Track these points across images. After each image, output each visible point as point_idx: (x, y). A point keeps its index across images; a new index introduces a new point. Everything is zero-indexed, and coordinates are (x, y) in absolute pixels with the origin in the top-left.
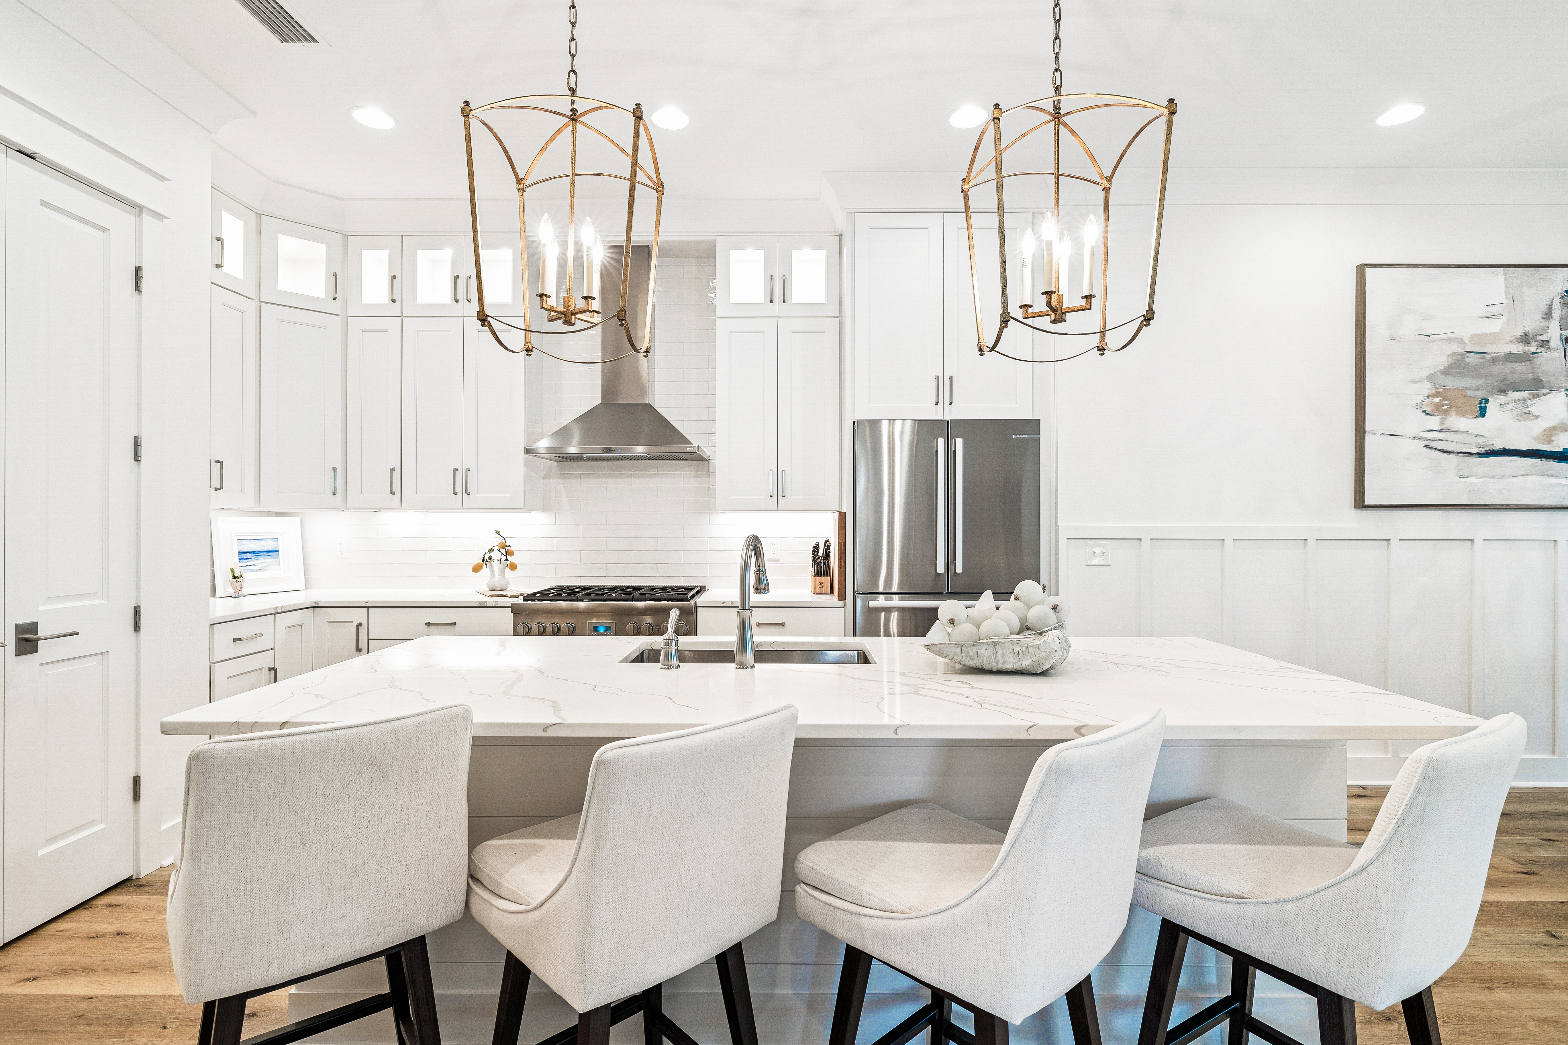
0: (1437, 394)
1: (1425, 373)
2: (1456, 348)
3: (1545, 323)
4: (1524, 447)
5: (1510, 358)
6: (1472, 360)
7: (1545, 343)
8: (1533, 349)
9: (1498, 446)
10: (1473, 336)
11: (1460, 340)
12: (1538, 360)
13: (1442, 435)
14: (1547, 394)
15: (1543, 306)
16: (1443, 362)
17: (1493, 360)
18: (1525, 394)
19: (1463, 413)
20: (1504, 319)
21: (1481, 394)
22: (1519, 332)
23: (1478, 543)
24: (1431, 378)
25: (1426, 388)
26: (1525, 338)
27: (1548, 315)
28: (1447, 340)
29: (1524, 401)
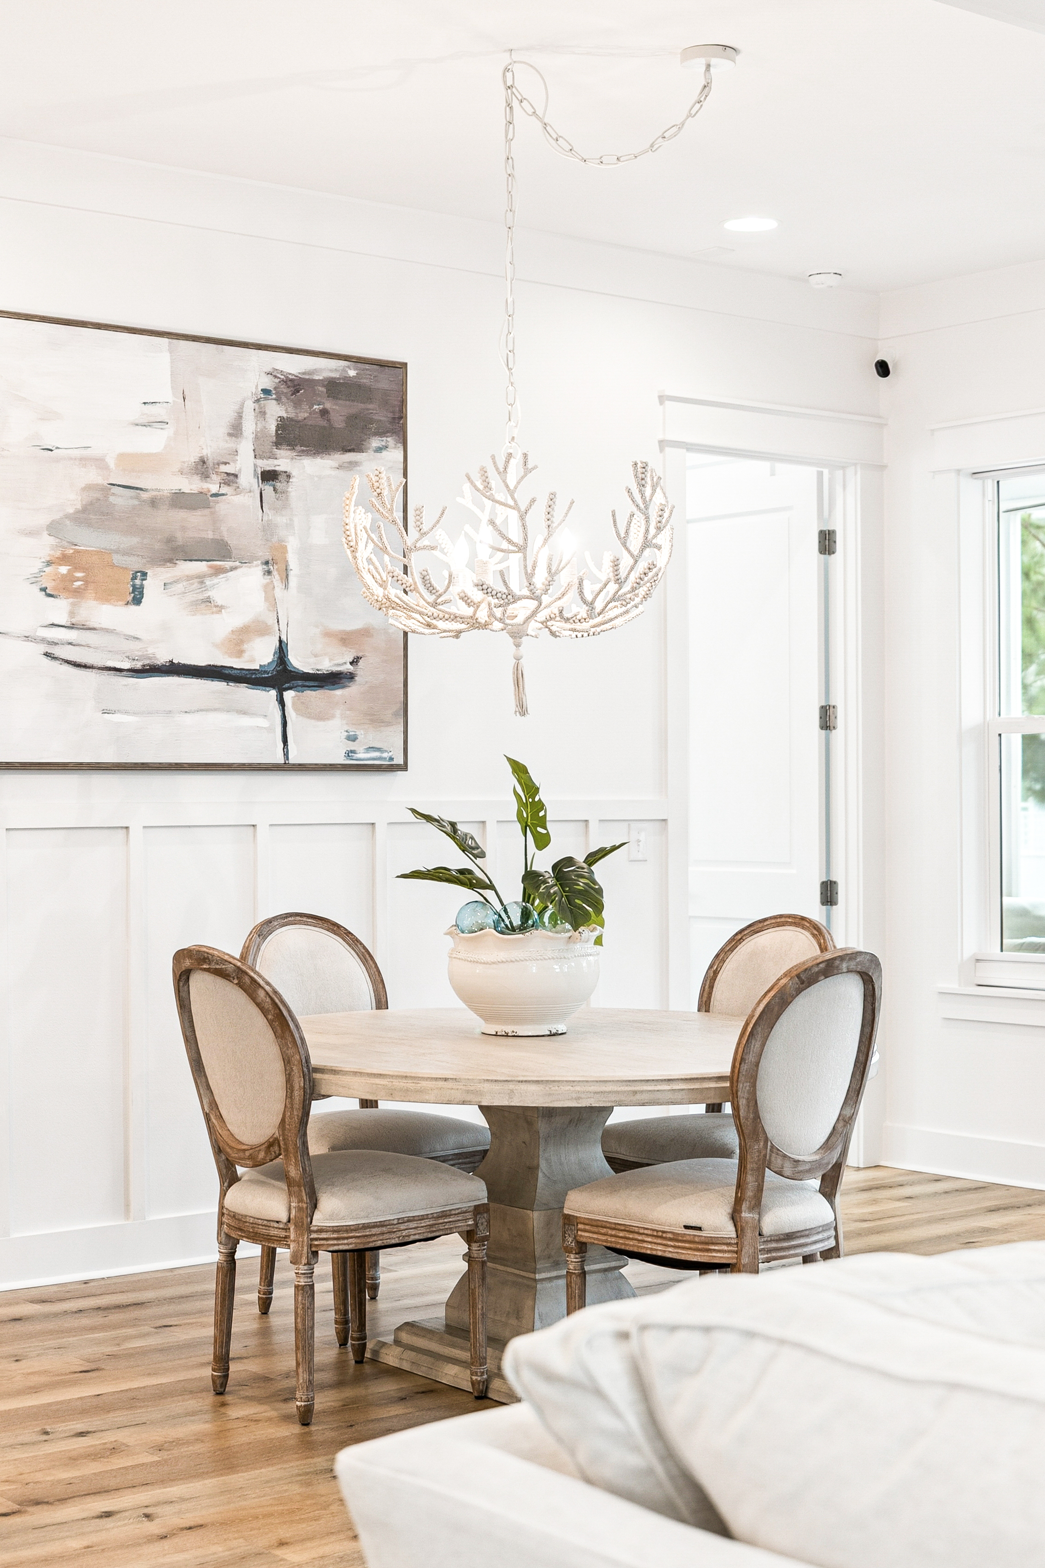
0: (64, 559)
1: (44, 519)
2: (94, 477)
3: (231, 444)
4: (201, 661)
5: (179, 500)
6: (121, 500)
7: (231, 478)
8: (214, 489)
9: (162, 658)
10: (122, 457)
11: (99, 462)
12: (222, 507)
13: (72, 635)
14: (236, 568)
15: (229, 415)
16: (73, 501)
17: (154, 503)
18: (201, 567)
19: (106, 596)
20: (169, 431)
21: (135, 563)
22: (192, 457)
23: (136, 832)
24: (53, 528)
25: (46, 545)
26: (203, 468)
27: (236, 431)
28: (81, 459)
29: (201, 578)
